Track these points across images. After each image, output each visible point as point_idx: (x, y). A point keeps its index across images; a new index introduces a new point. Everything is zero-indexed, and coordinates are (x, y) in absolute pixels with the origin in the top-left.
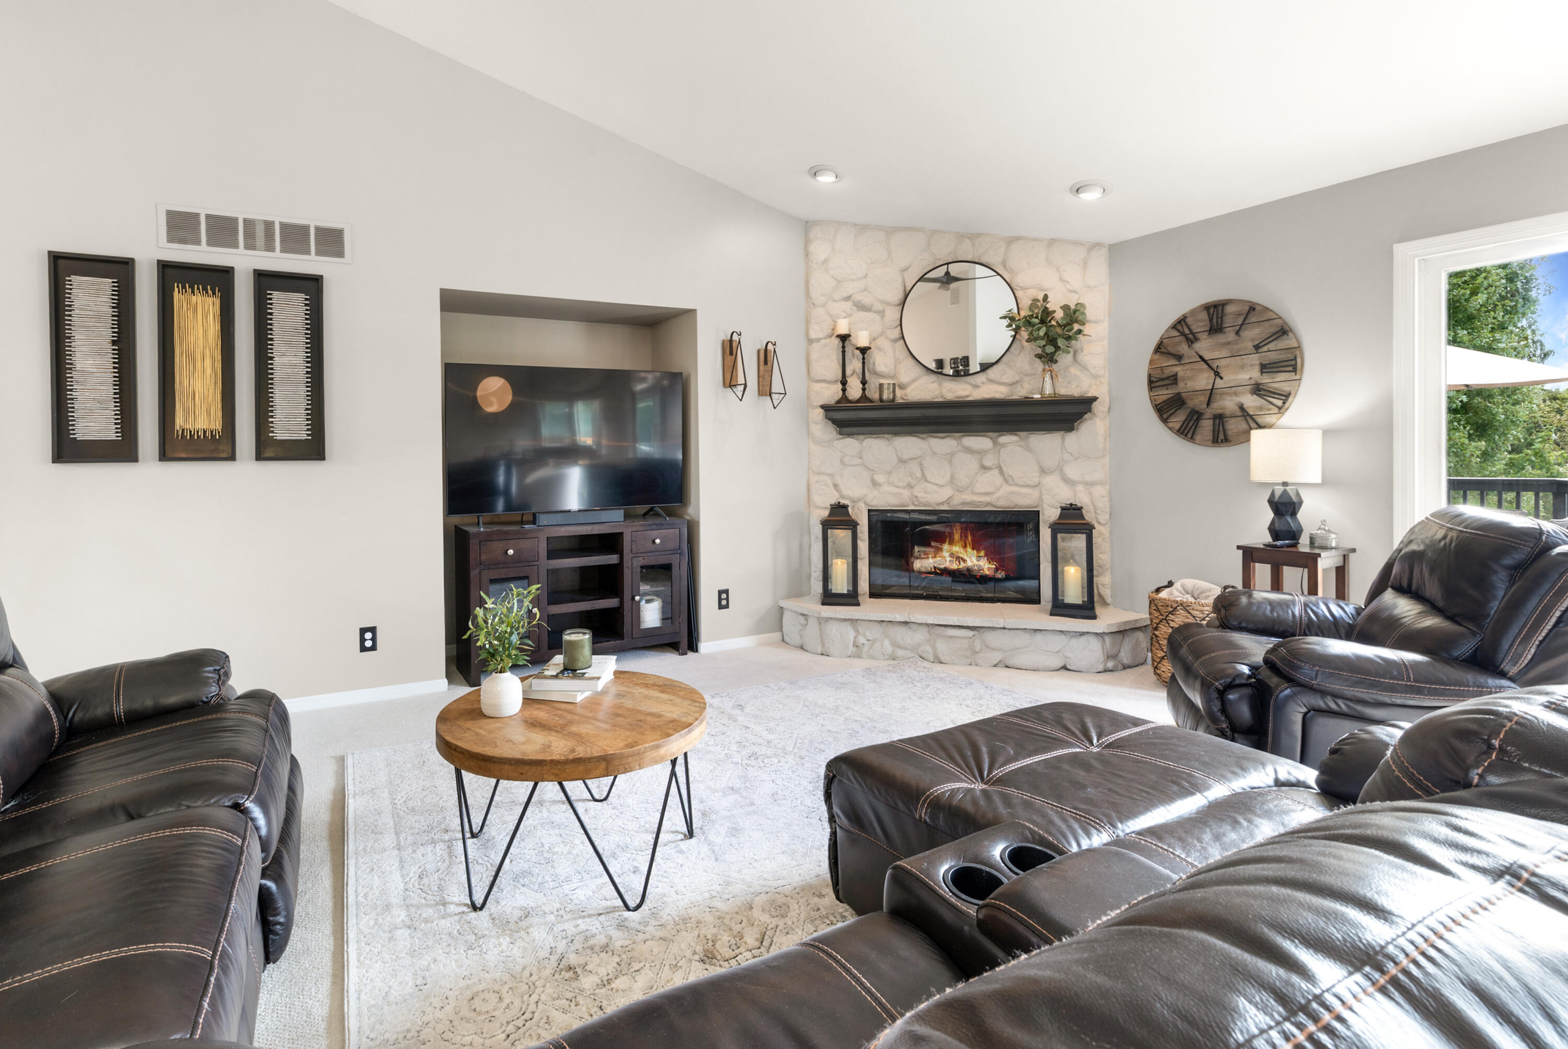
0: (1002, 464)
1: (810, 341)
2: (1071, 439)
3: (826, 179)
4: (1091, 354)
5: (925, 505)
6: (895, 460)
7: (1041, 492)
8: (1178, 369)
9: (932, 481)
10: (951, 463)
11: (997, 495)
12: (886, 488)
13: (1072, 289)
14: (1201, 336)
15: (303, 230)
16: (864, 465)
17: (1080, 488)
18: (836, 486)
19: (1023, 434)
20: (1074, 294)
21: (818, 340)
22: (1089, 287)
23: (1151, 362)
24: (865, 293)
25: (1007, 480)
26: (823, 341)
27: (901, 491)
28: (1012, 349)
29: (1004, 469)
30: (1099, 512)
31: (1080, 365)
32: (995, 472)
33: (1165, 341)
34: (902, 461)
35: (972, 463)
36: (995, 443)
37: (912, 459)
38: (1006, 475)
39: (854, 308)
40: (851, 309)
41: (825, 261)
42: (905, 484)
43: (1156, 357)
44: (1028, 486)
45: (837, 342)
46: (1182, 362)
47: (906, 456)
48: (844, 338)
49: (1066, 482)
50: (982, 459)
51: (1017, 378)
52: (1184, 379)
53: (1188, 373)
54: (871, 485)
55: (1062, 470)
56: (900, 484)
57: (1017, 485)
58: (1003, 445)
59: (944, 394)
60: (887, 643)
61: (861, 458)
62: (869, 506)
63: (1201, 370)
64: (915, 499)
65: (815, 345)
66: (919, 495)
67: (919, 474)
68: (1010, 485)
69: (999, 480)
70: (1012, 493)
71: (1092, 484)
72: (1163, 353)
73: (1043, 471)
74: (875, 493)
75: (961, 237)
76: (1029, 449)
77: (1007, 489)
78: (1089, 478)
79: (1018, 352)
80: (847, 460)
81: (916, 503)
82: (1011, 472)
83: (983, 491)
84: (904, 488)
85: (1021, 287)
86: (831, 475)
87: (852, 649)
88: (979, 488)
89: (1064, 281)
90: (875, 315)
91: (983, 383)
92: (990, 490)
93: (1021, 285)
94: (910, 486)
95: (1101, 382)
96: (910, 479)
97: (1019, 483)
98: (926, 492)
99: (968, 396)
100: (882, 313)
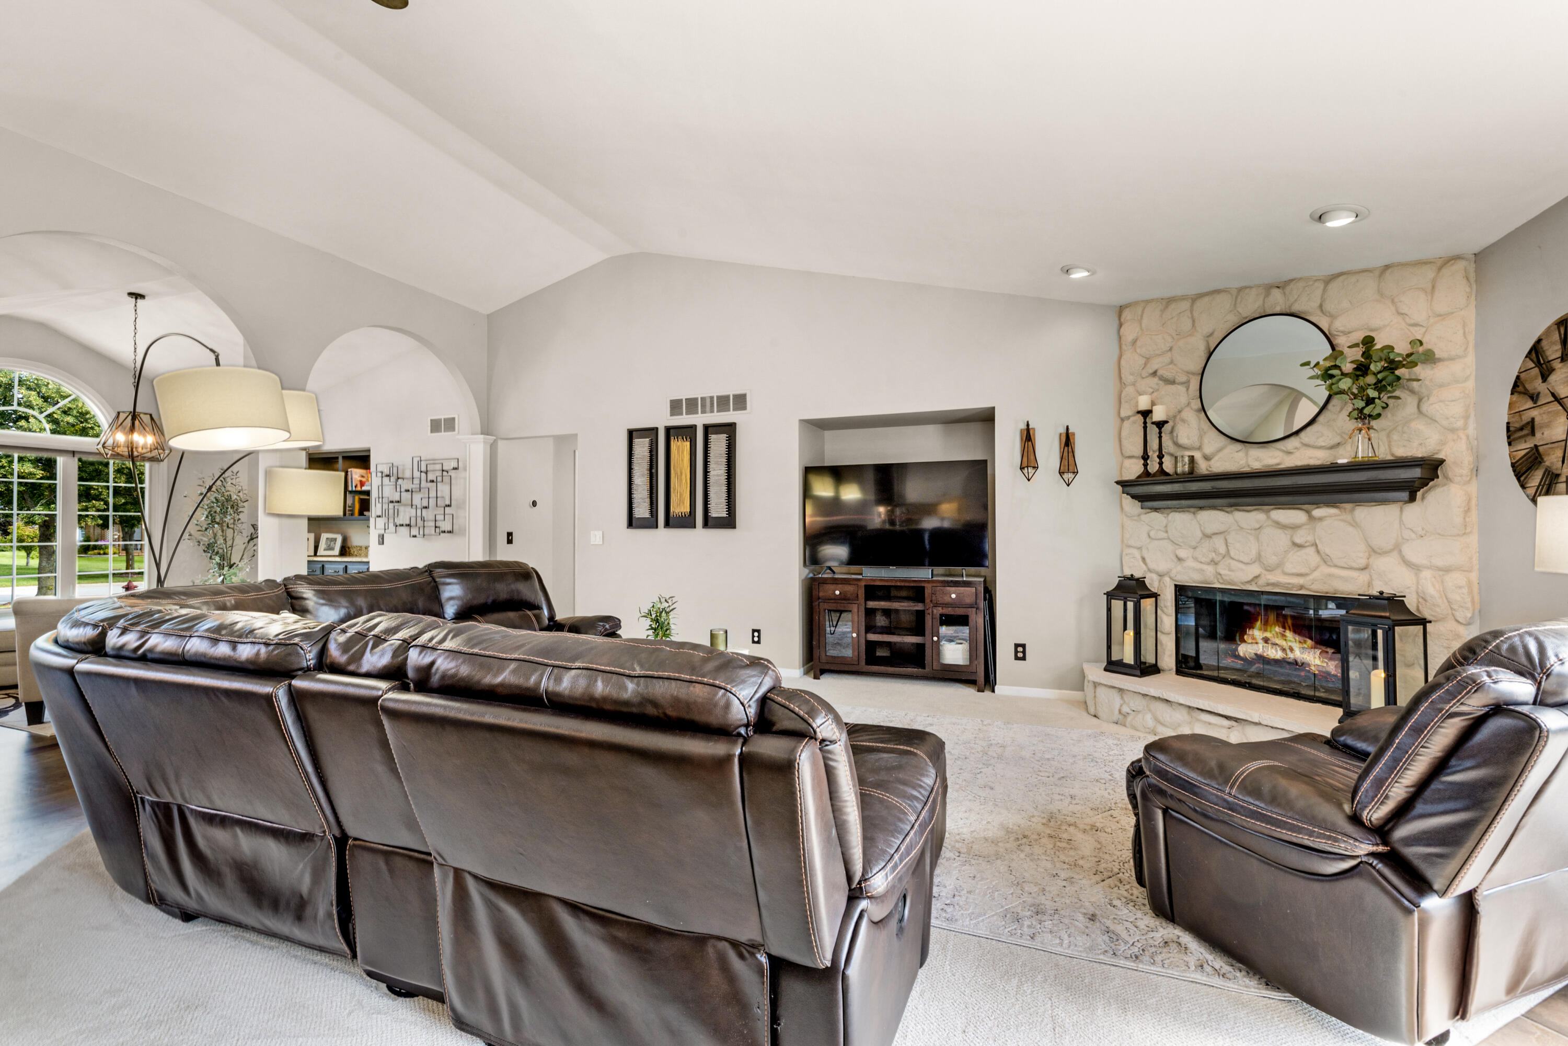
0: (1317, 542)
1: (1122, 420)
2: (1413, 511)
3: (1079, 275)
4: (1441, 401)
5: (1230, 584)
6: (1200, 535)
7: (1371, 576)
8: (1534, 413)
9: (1236, 557)
10: (1257, 539)
11: (1311, 577)
12: (1190, 563)
13: (1412, 322)
14: (1557, 365)
15: (727, 398)
16: (1169, 539)
17: (1426, 574)
18: (1144, 559)
19: (1348, 506)
20: (1417, 328)
21: (1128, 418)
22: (1440, 315)
23: (1511, 405)
24: (1171, 366)
25: (1326, 560)
26: (1132, 419)
27: (1205, 567)
28: (1330, 406)
29: (1320, 547)
30: (1455, 607)
31: (1426, 416)
32: (1311, 550)
33: (1522, 375)
34: (1208, 536)
35: (1282, 539)
36: (1311, 517)
37: (1217, 534)
38: (1323, 555)
39: (1161, 382)
40: (1157, 384)
41: (1134, 342)
42: (1208, 560)
43: (1515, 397)
44: (1351, 568)
45: (1140, 418)
46: (1539, 403)
47: (1209, 531)
48: (1146, 414)
49: (1407, 565)
50: (1292, 536)
51: (1337, 439)
52: (1541, 427)
53: (1546, 418)
54: (1176, 560)
55: (1400, 551)
56: (1203, 560)
57: (1336, 566)
58: (1321, 519)
59: (1250, 463)
60: (1149, 717)
61: (1167, 532)
62: (1175, 581)
63: (1557, 414)
64: (1219, 577)
65: (1126, 422)
66: (1222, 572)
67: (1222, 550)
68: (1329, 566)
69: (1314, 559)
70: (1330, 575)
71: (1447, 570)
72: (1520, 393)
73: (1374, 551)
74: (1179, 568)
75: (1268, 288)
76: (1355, 524)
77: (1325, 570)
78: (1439, 562)
79: (1338, 409)
80: (1152, 534)
81: (1221, 581)
82: (1328, 551)
83: (1294, 571)
84: (1208, 564)
85: (1342, 332)
86: (1140, 548)
87: (1116, 716)
88: (1289, 568)
89: (1402, 314)
90: (1179, 387)
91: (1296, 448)
92: (1303, 571)
93: (1341, 329)
94: (1214, 562)
95: (1458, 436)
96: (1214, 554)
97: (1339, 564)
98: (1230, 570)
99: (1278, 464)
100: (1186, 384)
